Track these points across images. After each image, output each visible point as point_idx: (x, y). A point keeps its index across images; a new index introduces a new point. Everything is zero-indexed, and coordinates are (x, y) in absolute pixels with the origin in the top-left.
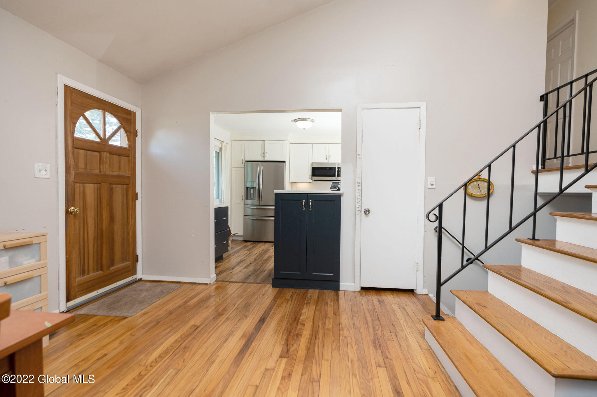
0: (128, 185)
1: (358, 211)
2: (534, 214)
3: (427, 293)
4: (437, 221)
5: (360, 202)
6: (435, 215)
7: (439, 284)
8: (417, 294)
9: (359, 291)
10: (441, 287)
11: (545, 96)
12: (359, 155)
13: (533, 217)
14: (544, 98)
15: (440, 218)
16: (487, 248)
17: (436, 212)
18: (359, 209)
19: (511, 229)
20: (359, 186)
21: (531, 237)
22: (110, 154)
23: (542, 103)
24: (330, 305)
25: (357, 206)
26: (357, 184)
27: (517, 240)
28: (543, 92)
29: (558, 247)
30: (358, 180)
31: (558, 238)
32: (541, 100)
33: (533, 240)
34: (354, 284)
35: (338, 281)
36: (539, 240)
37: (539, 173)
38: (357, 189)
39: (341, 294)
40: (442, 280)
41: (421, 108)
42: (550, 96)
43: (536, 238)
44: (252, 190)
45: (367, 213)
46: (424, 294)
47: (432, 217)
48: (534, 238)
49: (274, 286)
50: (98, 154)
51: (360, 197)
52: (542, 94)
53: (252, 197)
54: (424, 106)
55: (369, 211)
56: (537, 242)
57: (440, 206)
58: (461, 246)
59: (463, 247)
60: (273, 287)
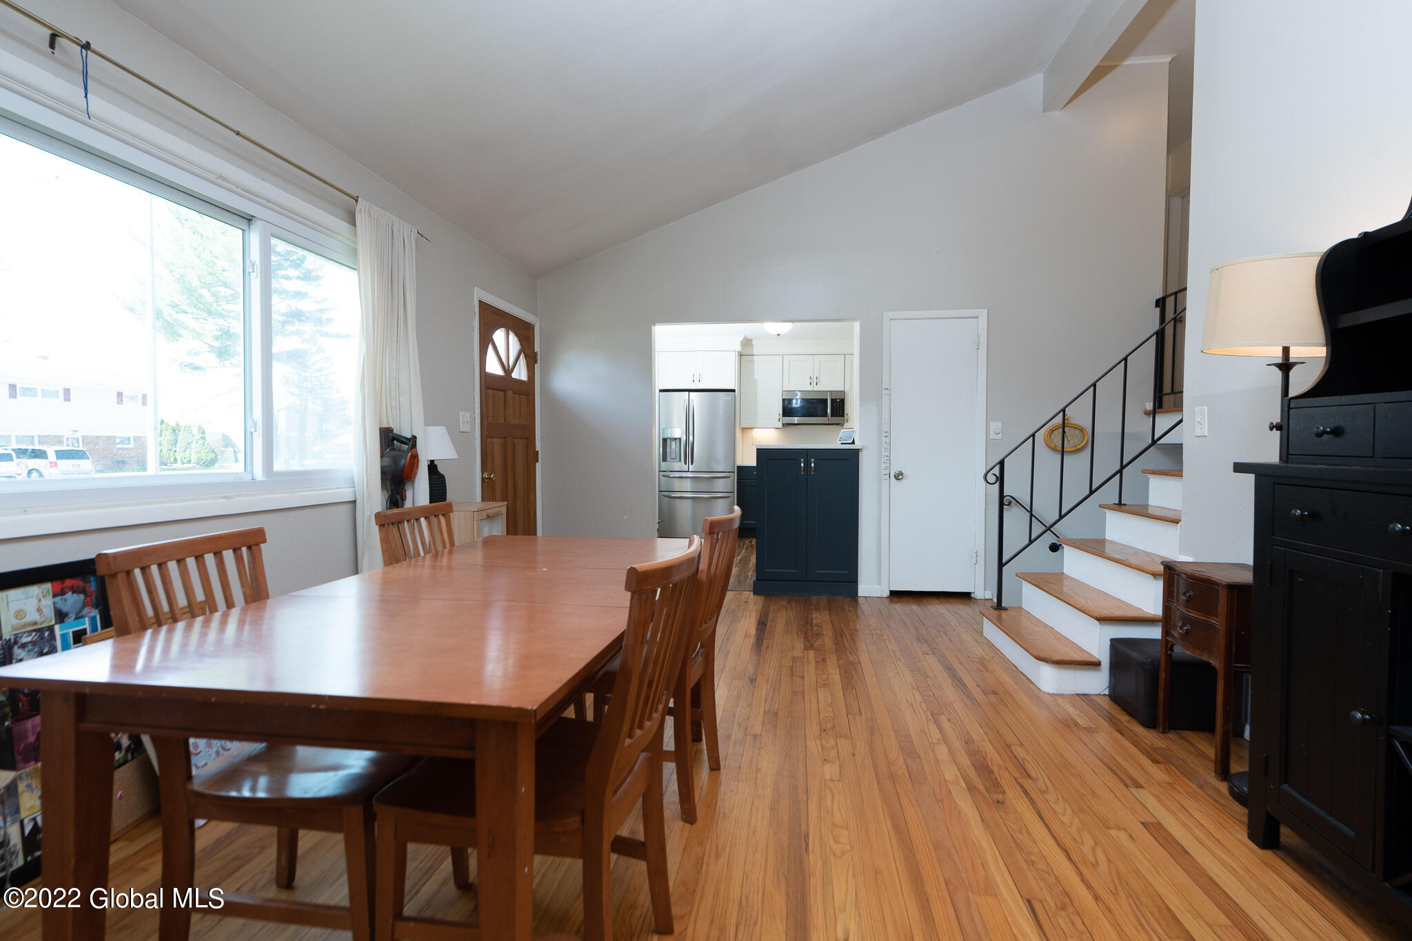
0: (527, 438)
1: (886, 475)
2: (1120, 472)
3: (991, 598)
4: (998, 483)
5: (888, 461)
6: (994, 474)
7: (1001, 565)
8: (976, 599)
9: (888, 597)
10: (1004, 568)
11: (1161, 301)
12: (887, 389)
13: (1119, 475)
14: (1161, 303)
15: (1001, 479)
16: (1061, 517)
17: (997, 471)
18: (887, 472)
19: (1092, 492)
20: (886, 437)
21: (1117, 502)
22: (514, 393)
23: (1158, 309)
24: (849, 610)
25: (883, 467)
26: (884, 434)
27: (1101, 506)
28: (1160, 295)
29: (1151, 511)
30: (885, 428)
31: (1150, 503)
32: (1157, 306)
33: (1120, 506)
34: (879, 586)
35: (856, 582)
36: (1125, 505)
37: (1157, 416)
38: (883, 442)
39: (860, 600)
40: (1005, 560)
41: (980, 318)
42: (1168, 299)
43: (1122, 503)
44: (673, 443)
45: (901, 477)
46: (986, 599)
47: (991, 479)
48: (1120, 503)
49: (756, 591)
50: (501, 393)
51: (888, 454)
52: (1158, 298)
53: (673, 457)
54: (983, 314)
55: (901, 474)
56: (1123, 507)
57: (1002, 463)
58: (1029, 514)
59: (1032, 515)
60: (754, 594)
